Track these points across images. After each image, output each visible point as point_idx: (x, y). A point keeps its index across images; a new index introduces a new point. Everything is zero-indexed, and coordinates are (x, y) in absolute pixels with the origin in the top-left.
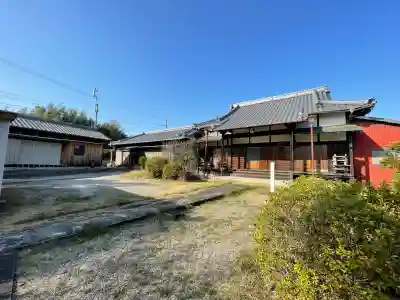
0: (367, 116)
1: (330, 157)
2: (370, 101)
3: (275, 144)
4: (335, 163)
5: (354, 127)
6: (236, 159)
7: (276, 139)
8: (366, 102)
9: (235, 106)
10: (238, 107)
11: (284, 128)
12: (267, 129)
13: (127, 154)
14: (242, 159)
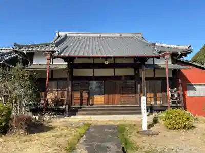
2: (190, 47)
3: (119, 78)
6: (77, 94)
7: (120, 72)
9: (62, 34)
10: (66, 36)
11: (132, 61)
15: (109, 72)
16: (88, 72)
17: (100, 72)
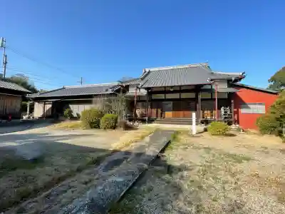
0: (238, 83)
1: (219, 108)
2: (243, 73)
3: (184, 99)
4: (223, 113)
5: (232, 90)
7: (184, 96)
8: (241, 74)
9: (147, 70)
10: (149, 72)
12: (178, 89)
13: (49, 106)
14: (159, 111)
15: (176, 96)
16: (162, 96)
17: (169, 96)
